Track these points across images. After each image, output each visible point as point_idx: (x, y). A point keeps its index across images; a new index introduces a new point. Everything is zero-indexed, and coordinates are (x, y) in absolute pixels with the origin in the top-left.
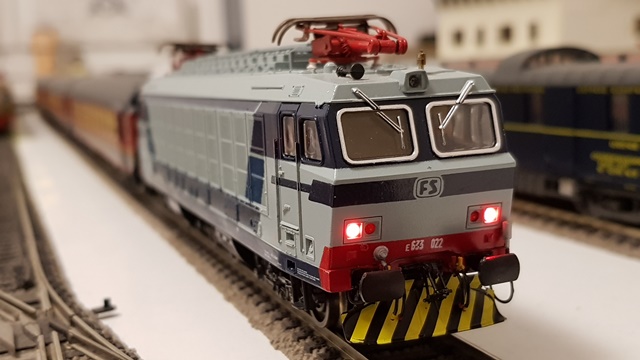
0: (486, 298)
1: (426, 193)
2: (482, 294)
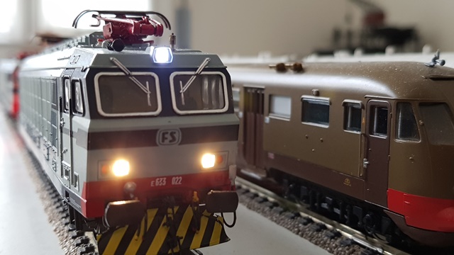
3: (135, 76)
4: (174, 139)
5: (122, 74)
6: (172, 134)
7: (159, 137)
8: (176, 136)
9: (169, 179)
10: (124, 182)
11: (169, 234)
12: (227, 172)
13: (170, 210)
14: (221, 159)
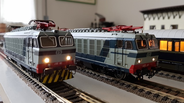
0: (71, 74)
1: (58, 53)
2: (70, 73)
3: (50, 37)
4: (60, 53)
5: (47, 37)
6: (60, 52)
7: (56, 52)
8: (61, 52)
9: (59, 63)
10: (47, 64)
11: (59, 77)
12: (73, 61)
13: (59, 71)
14: (71, 58)
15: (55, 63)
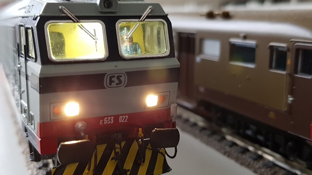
15: (103, 118)
